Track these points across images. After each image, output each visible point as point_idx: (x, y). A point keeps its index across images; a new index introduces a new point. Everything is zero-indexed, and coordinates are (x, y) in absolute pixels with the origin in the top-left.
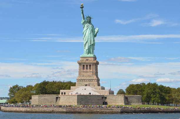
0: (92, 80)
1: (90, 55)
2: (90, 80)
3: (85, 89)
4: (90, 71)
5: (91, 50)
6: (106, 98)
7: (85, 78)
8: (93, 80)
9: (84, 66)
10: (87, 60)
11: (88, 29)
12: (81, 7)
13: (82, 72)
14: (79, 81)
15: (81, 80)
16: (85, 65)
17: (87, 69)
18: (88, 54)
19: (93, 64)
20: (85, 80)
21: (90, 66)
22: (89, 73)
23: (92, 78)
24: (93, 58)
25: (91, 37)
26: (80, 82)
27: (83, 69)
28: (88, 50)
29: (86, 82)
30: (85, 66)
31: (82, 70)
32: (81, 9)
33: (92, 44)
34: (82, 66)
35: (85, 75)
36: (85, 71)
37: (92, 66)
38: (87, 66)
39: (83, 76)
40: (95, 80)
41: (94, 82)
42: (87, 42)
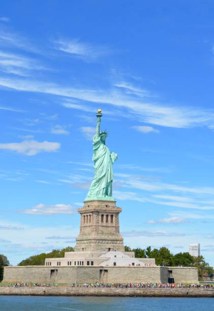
2: (114, 240)
4: (112, 225)
6: (171, 272)
7: (106, 237)
8: (118, 240)
9: (102, 216)
10: (107, 206)
11: (106, 154)
13: (100, 227)
14: (98, 241)
15: (100, 240)
16: (105, 215)
17: (107, 221)
18: (105, 196)
19: (116, 213)
20: (105, 240)
21: (112, 216)
22: (110, 229)
24: (113, 203)
25: (111, 168)
26: (98, 243)
27: (102, 221)
28: (105, 190)
29: (107, 243)
30: (105, 217)
31: (100, 222)
33: (112, 179)
34: (100, 217)
35: (105, 232)
36: (104, 224)
37: (114, 217)
38: (107, 216)
39: (102, 233)
40: (121, 241)
41: (119, 243)
42: (104, 176)
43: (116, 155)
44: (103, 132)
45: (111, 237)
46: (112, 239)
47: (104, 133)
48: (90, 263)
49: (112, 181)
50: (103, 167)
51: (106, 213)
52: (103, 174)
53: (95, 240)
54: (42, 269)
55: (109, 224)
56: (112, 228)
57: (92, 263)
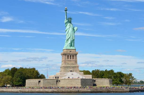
0: (76, 67)
1: (71, 48)
2: (74, 67)
3: (72, 74)
4: (73, 60)
5: (73, 44)
6: (95, 81)
7: (70, 66)
9: (68, 56)
10: (70, 51)
11: (71, 28)
12: (65, 10)
13: (67, 61)
14: (65, 68)
15: (67, 67)
16: (69, 55)
17: (71, 58)
18: (70, 47)
19: (75, 55)
20: (69, 67)
21: (73, 56)
22: (72, 62)
24: (75, 50)
25: (73, 34)
27: (68, 58)
28: (70, 44)
29: (70, 68)
30: (69, 57)
31: (67, 59)
32: (65, 12)
33: (74, 39)
34: (67, 56)
35: (69, 63)
37: (74, 56)
38: (71, 56)
39: (68, 64)
40: (77, 67)
41: (77, 68)
42: (70, 38)
43: (77, 28)
45: (72, 66)
46: (73, 66)
47: (70, 18)
48: (57, 78)
49: (74, 40)
50: (69, 34)
51: (70, 54)
52: (69, 37)
53: (64, 67)
54: (35, 80)
55: (72, 60)
56: (73, 61)
57: (58, 78)
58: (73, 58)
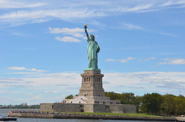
5: (92, 64)
6: (83, 106)
9: (85, 78)
10: (88, 73)
13: (84, 84)
14: (81, 91)
15: (83, 91)
18: (90, 68)
19: (91, 76)
20: (85, 90)
22: (88, 85)
23: (90, 89)
25: (92, 53)
28: (90, 64)
31: (84, 82)
32: (85, 29)
33: (92, 59)
35: (85, 86)
36: (86, 82)
37: (90, 78)
38: (87, 78)
40: (92, 90)
41: (91, 92)
44: (93, 35)
45: (88, 89)
51: (86, 76)
58: (89, 81)
